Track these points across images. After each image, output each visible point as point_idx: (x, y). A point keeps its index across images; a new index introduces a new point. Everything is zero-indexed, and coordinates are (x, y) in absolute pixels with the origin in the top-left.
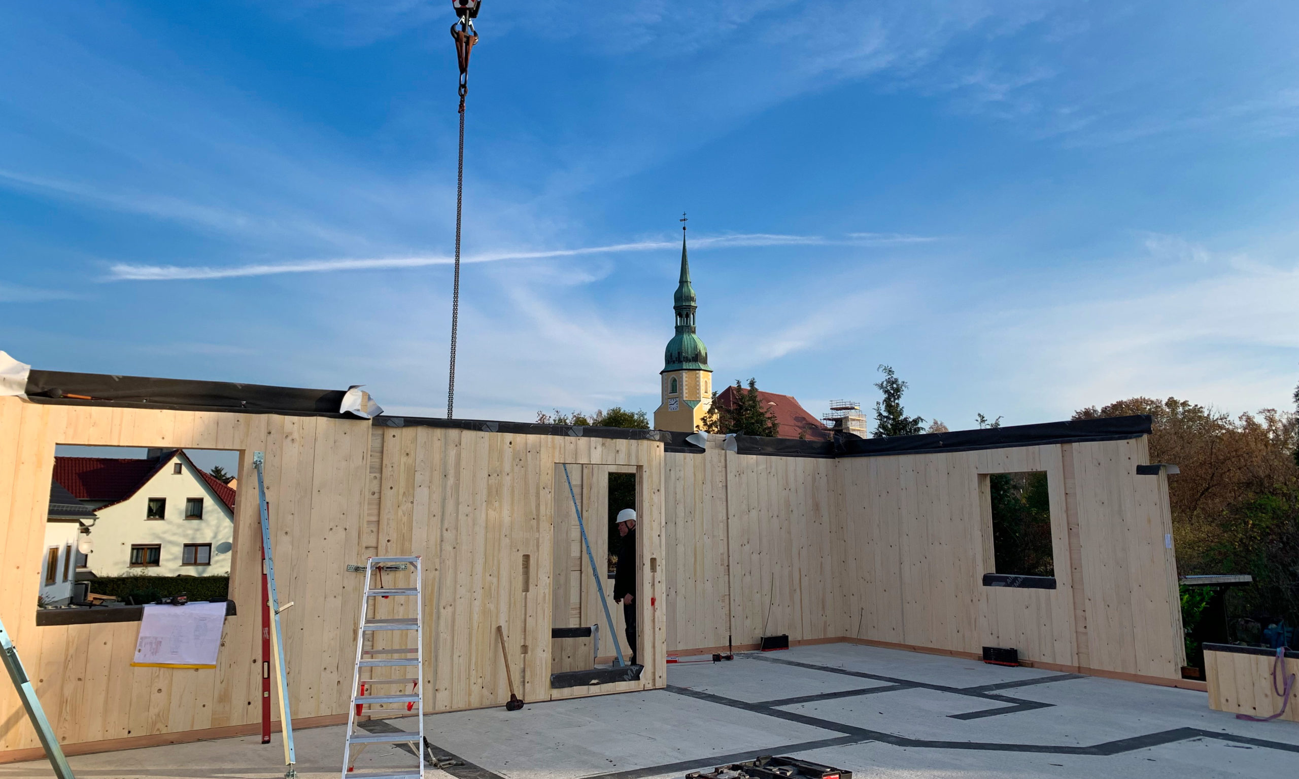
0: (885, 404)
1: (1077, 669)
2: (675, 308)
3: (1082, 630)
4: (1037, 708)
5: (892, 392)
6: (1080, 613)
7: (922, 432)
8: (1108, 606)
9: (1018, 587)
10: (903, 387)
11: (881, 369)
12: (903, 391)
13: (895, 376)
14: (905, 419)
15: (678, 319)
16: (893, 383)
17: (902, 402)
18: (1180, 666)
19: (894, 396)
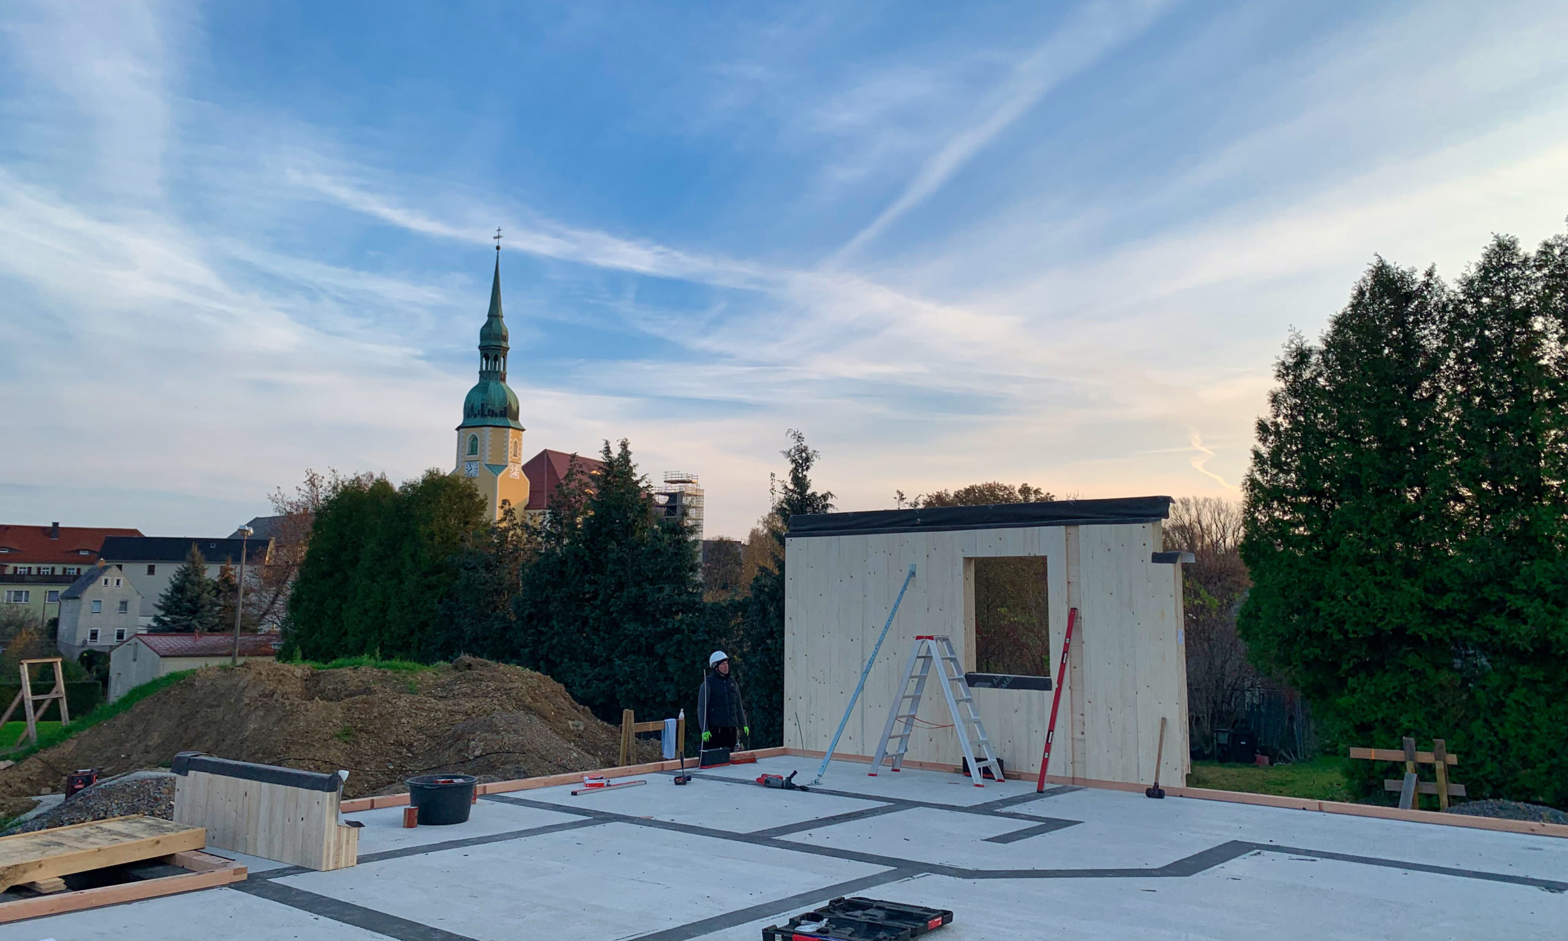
0: (791, 476)
1: (1071, 780)
2: (480, 347)
3: (1078, 736)
4: (1067, 826)
5: (801, 462)
6: (1077, 717)
7: (830, 511)
8: (1111, 709)
9: (1006, 688)
10: (814, 457)
11: (790, 435)
12: (813, 461)
13: (804, 444)
14: (813, 494)
15: (484, 362)
16: (803, 451)
17: (810, 475)
18: (1185, 773)
19: (803, 467)
